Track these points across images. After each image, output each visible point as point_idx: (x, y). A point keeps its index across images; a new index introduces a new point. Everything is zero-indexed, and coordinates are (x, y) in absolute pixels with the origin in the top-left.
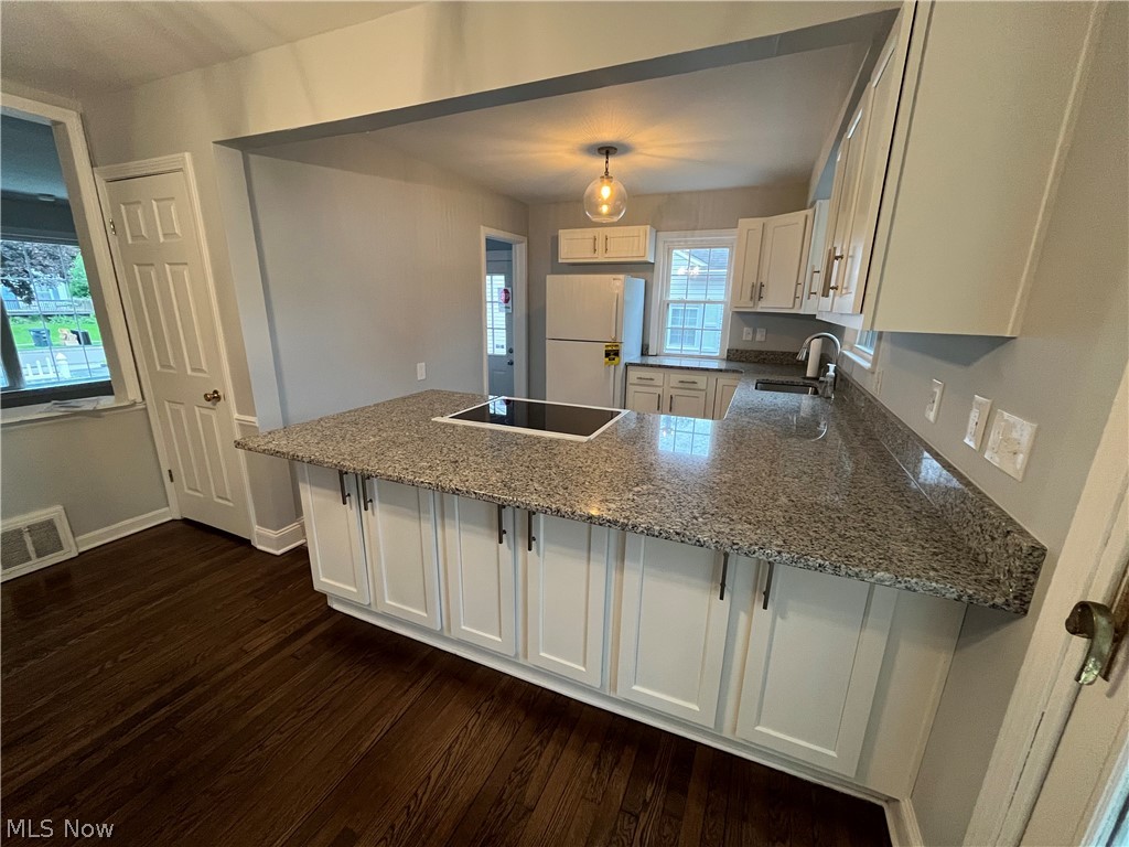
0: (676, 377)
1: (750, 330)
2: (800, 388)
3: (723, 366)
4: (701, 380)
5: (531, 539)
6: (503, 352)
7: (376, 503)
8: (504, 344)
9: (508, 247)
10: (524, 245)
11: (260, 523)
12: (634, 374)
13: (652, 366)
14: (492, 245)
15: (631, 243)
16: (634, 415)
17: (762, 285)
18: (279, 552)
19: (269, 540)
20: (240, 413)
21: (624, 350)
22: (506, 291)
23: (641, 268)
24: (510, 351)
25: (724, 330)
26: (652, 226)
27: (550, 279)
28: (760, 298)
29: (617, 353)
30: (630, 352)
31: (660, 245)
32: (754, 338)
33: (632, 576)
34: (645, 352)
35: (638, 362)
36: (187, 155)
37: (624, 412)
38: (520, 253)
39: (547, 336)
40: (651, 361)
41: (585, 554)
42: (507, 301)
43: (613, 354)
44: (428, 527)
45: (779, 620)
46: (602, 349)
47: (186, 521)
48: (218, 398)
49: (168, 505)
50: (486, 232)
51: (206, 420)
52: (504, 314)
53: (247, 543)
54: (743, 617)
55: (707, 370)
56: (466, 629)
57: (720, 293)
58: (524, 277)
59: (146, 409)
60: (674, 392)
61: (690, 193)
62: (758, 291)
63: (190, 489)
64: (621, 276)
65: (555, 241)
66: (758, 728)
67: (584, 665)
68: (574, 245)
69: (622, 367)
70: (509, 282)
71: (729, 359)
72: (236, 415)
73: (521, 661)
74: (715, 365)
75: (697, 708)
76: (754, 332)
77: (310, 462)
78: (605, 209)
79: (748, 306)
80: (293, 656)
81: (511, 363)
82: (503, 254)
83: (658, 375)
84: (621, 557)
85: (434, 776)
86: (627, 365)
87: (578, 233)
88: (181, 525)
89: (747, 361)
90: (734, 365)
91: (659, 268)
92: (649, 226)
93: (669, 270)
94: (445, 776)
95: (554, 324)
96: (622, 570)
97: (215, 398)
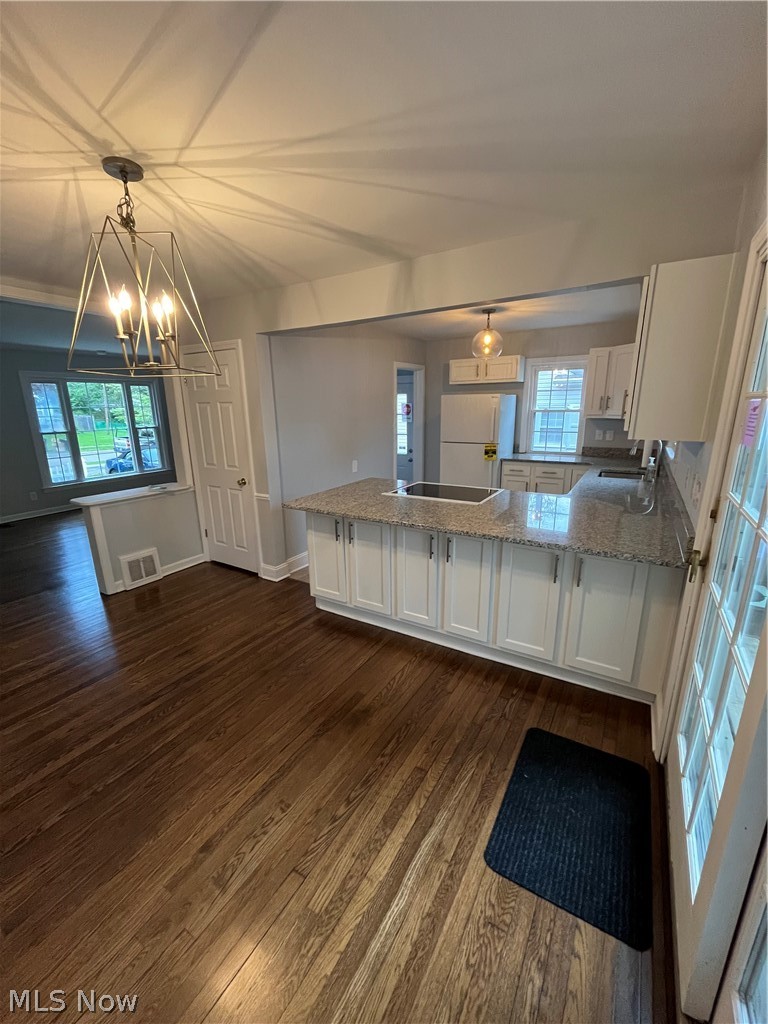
0: (540, 469)
1: (602, 433)
2: (637, 475)
3: (579, 460)
4: (560, 471)
5: (448, 556)
6: (405, 452)
7: (356, 540)
8: (406, 445)
9: (410, 373)
10: (423, 372)
11: (265, 562)
12: (507, 467)
13: (521, 461)
14: (400, 373)
15: (507, 368)
16: (508, 492)
17: (609, 398)
18: (277, 580)
19: (271, 572)
20: (258, 492)
21: (499, 449)
22: (408, 406)
23: (514, 387)
24: (410, 451)
25: (579, 432)
26: (522, 355)
27: (444, 397)
28: (607, 407)
29: (494, 452)
30: (505, 450)
31: (529, 368)
32: (604, 437)
33: (505, 573)
34: (516, 450)
35: (511, 458)
36: (240, 341)
37: (501, 491)
38: (419, 379)
39: (442, 440)
40: (521, 457)
41: (479, 563)
42: (408, 413)
43: (490, 452)
44: (386, 552)
45: (587, 595)
46: (483, 448)
47: (214, 563)
48: (245, 483)
49: (203, 552)
50: (397, 365)
51: (235, 498)
52: (405, 424)
53: (255, 575)
54: (567, 595)
55: (565, 463)
56: (407, 613)
57: (575, 403)
58: (423, 395)
59: (194, 491)
60: (538, 480)
61: (553, 329)
62: (605, 403)
63: (218, 541)
64: (498, 395)
65: (447, 368)
66: (578, 658)
67: (478, 629)
68: (461, 371)
69: (498, 462)
70: (410, 399)
71: (584, 454)
72: (256, 494)
73: (439, 631)
74: (573, 460)
75: (542, 649)
76: (605, 433)
77: (328, 514)
78: (487, 351)
79: (597, 414)
80: (305, 628)
81: (411, 461)
82: (406, 379)
83: (526, 468)
84: (500, 565)
85: (398, 677)
86: (502, 461)
87: (465, 362)
88: (210, 565)
89: (599, 456)
90: (587, 460)
91: (528, 385)
92: (519, 357)
93: (535, 388)
94: (403, 678)
95: (447, 430)
96: (500, 571)
97: (242, 483)
